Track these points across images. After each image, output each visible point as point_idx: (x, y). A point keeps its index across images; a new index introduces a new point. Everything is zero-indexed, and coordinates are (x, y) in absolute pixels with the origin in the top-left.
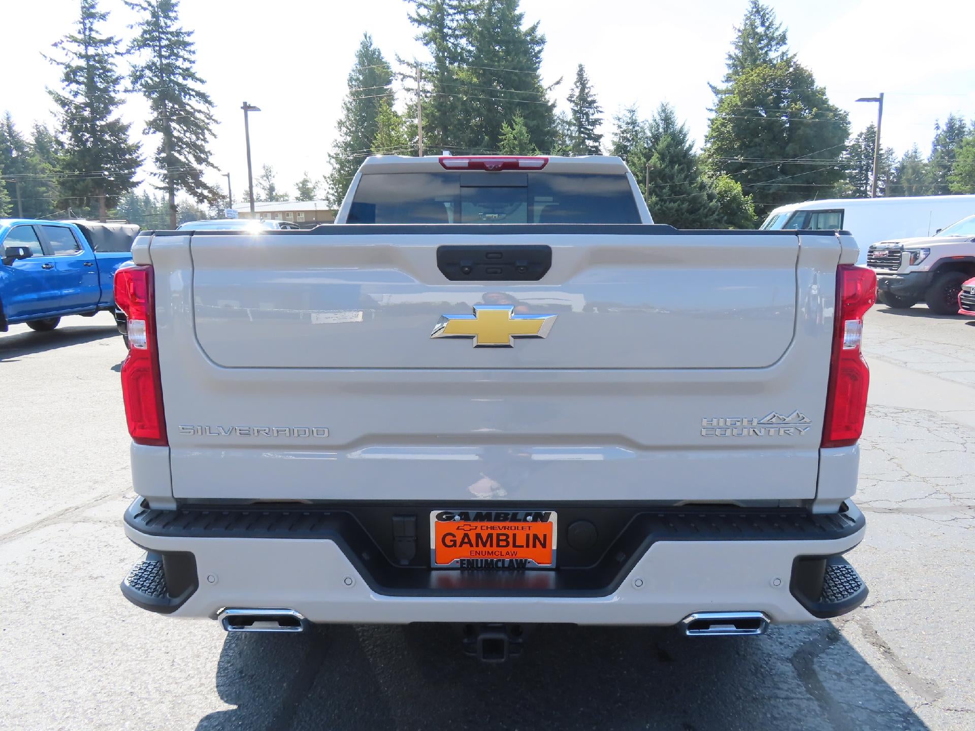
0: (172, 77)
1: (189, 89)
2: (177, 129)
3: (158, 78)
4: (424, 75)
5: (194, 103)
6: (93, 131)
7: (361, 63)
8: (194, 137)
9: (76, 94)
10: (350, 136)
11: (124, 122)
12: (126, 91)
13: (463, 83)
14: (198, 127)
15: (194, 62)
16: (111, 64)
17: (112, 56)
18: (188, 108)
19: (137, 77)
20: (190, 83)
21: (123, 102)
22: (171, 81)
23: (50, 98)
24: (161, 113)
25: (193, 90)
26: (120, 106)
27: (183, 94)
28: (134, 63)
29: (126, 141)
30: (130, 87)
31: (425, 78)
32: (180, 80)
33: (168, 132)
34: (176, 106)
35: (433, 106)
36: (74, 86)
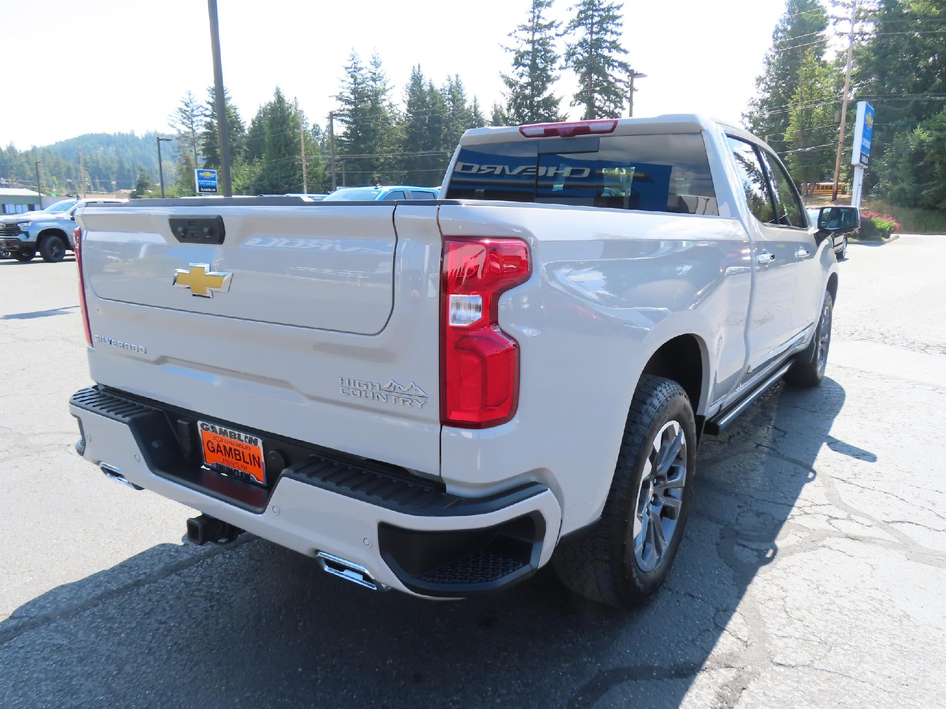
0: (599, 51)
1: (613, 61)
2: (599, 100)
3: (588, 53)
4: (862, 14)
5: (616, 73)
6: (531, 107)
7: (791, 12)
8: (612, 106)
9: (522, 75)
10: (768, 92)
11: (556, 97)
12: (561, 68)
14: (617, 94)
15: (620, 34)
16: (553, 45)
17: (553, 39)
18: (610, 79)
19: (570, 54)
20: (615, 55)
21: (558, 78)
22: (598, 55)
23: (502, 80)
24: (587, 85)
25: (616, 61)
26: (555, 82)
27: (606, 65)
28: (568, 43)
29: (556, 113)
30: (564, 64)
31: (864, 19)
32: (606, 52)
33: (590, 102)
34: (601, 78)
35: (869, 49)
36: (521, 69)
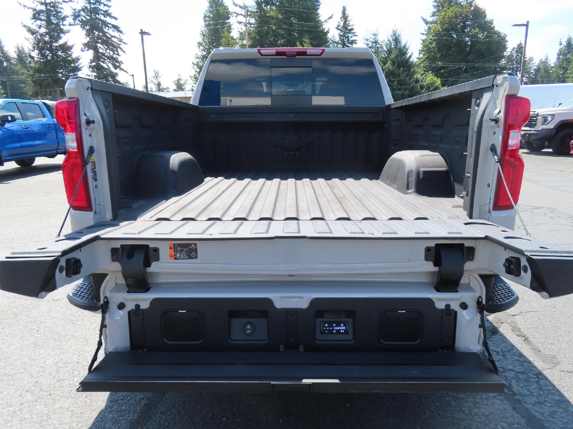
0: (97, 16)
1: (108, 23)
2: (102, 48)
3: (89, 17)
4: (249, 13)
5: (111, 32)
6: (51, 50)
7: (211, 7)
8: (111, 53)
9: (40, 27)
10: (205, 51)
11: (70, 44)
12: (70, 25)
13: (273, 18)
14: (113, 45)
15: (110, 7)
16: (61, 8)
17: (61, 3)
18: (108, 35)
19: (76, 16)
20: (108, 20)
21: (68, 32)
22: (97, 18)
23: (25, 29)
24: (91, 38)
25: (110, 24)
26: (67, 34)
27: (104, 26)
28: (74, 8)
29: (71, 55)
30: (72, 22)
31: (250, 16)
32: (102, 17)
33: (96, 50)
34: (101, 34)
35: (255, 32)
36: (39, 22)
